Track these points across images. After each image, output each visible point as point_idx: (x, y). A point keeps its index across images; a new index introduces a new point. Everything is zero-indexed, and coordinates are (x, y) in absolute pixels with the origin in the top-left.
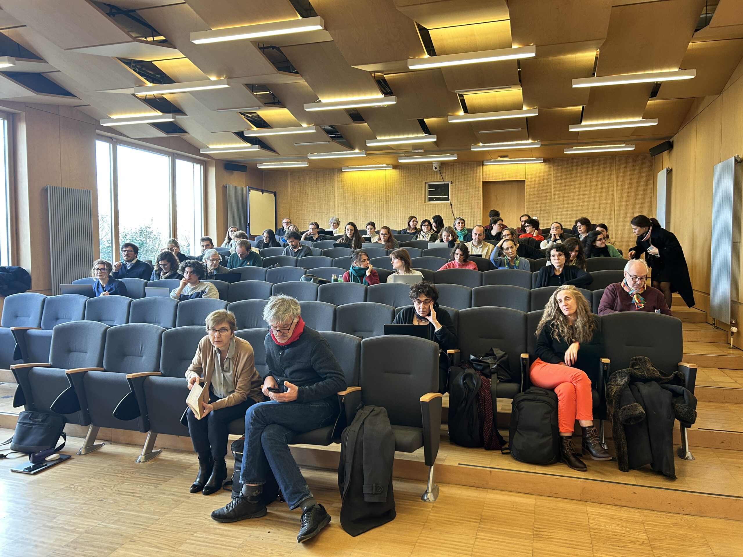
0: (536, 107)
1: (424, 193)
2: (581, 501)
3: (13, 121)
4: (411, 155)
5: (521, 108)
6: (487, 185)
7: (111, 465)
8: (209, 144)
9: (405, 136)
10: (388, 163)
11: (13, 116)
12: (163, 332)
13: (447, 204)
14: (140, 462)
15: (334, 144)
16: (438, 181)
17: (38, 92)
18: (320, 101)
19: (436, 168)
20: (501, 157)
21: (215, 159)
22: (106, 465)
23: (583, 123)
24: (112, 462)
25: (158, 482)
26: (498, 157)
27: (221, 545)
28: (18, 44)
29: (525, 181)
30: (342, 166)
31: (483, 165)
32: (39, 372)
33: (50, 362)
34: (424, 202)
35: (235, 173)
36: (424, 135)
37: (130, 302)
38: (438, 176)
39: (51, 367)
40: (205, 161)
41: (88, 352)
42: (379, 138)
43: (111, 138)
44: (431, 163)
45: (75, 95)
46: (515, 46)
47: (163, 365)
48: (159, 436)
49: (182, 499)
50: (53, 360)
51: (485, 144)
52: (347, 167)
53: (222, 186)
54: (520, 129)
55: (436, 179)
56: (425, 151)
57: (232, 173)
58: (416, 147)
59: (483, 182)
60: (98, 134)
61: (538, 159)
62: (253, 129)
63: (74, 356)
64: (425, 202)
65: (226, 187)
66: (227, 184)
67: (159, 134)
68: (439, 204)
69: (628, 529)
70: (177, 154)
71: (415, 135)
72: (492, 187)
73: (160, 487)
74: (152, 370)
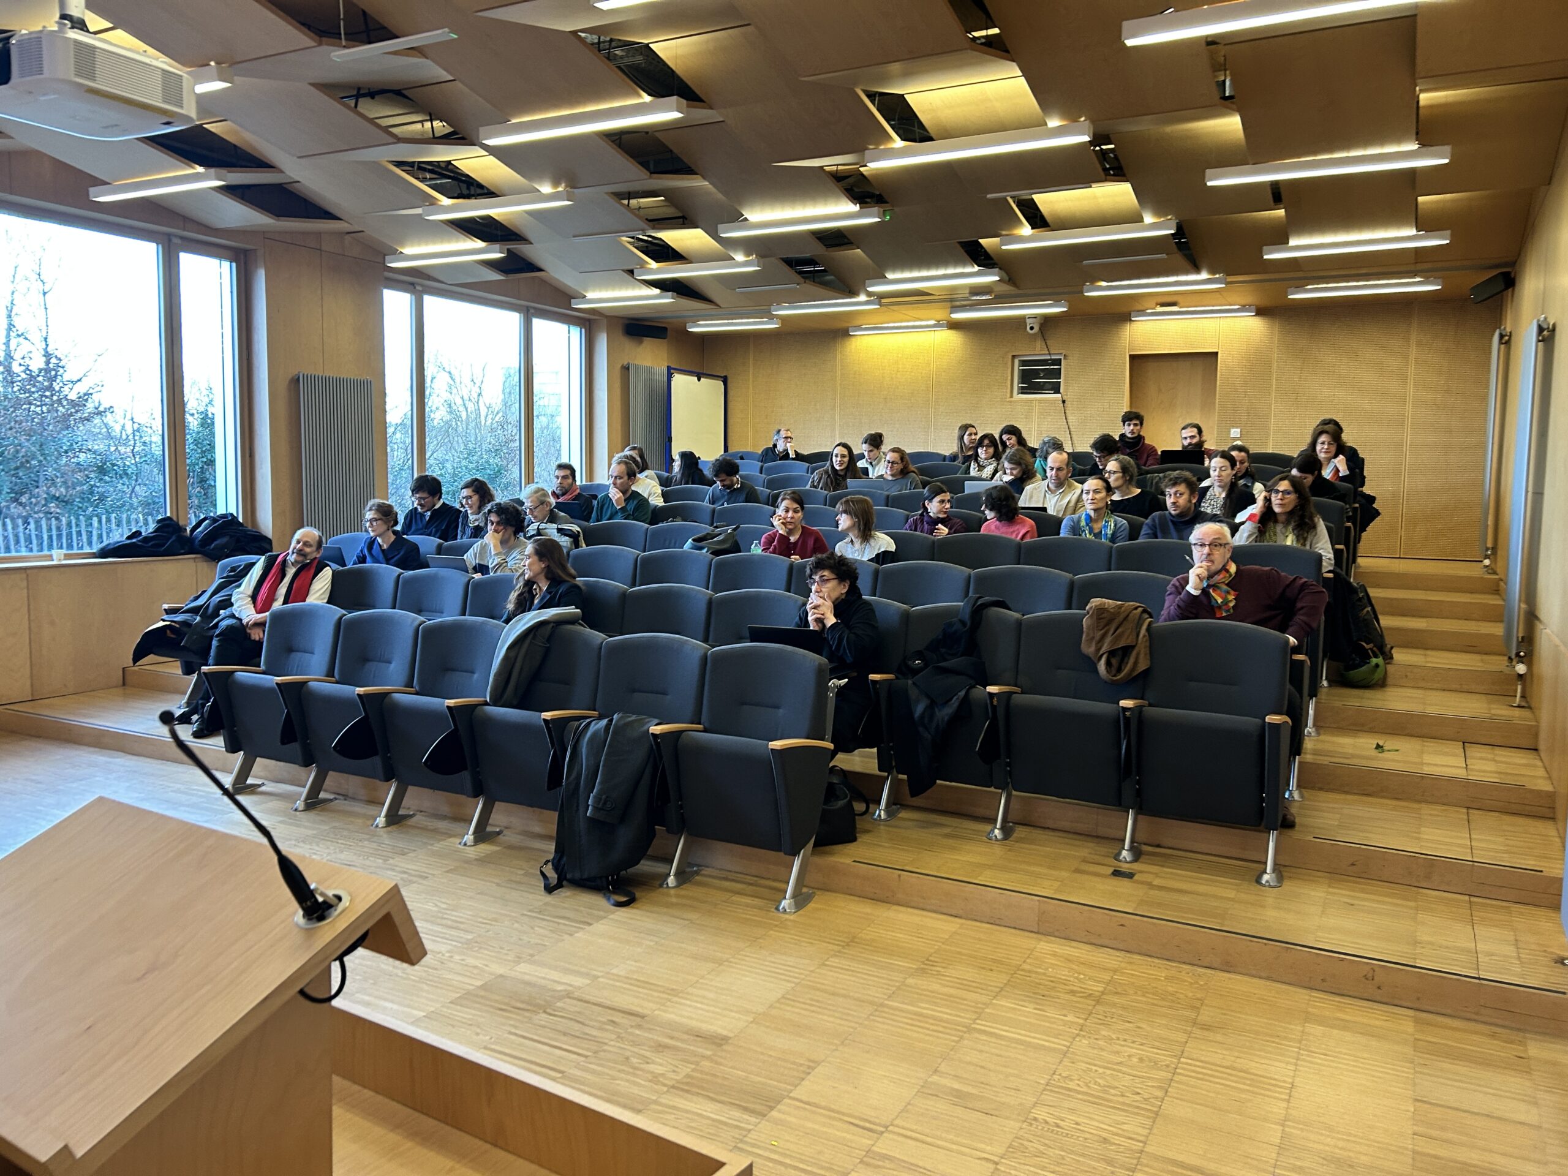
0: (1169, 217)
1: (1009, 378)
2: (1038, 933)
3: (245, 263)
4: (973, 306)
5: (1140, 220)
6: (1137, 361)
7: (334, 828)
8: (586, 291)
9: (941, 272)
10: (939, 319)
11: (245, 256)
12: (420, 625)
13: (1055, 401)
14: (377, 826)
15: (810, 288)
16: (1038, 352)
17: (278, 216)
18: (746, 219)
19: (1032, 328)
20: (1163, 305)
21: (607, 317)
22: (327, 828)
23: (1293, 242)
24: (337, 824)
25: (390, 855)
26: (1157, 304)
27: (442, 938)
28: (235, 146)
29: (1217, 353)
30: (849, 325)
31: (1131, 320)
32: (243, 678)
33: (263, 667)
34: (1008, 395)
35: (647, 341)
36: (976, 268)
37: (399, 576)
38: (1039, 344)
39: (263, 673)
40: (589, 320)
41: (316, 651)
42: (890, 276)
43: (413, 284)
44: (1021, 321)
45: (339, 215)
46: (1054, 122)
47: (418, 678)
48: (411, 790)
49: (415, 879)
50: (266, 663)
51: (1112, 281)
52: (858, 328)
53: (620, 366)
54: (1164, 256)
55: (1035, 350)
56: (996, 297)
57: (641, 342)
58: (976, 290)
59: (1130, 356)
60: (388, 279)
61: (1244, 308)
62: (649, 266)
63: (296, 657)
64: (1011, 396)
65: (628, 369)
66: (629, 364)
67: (495, 276)
68: (1040, 401)
69: (1082, 976)
70: (534, 308)
71: (959, 270)
72: (1152, 365)
73: (391, 861)
74: (403, 684)
